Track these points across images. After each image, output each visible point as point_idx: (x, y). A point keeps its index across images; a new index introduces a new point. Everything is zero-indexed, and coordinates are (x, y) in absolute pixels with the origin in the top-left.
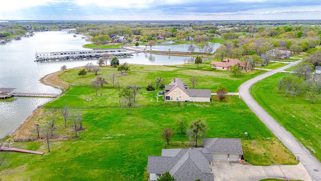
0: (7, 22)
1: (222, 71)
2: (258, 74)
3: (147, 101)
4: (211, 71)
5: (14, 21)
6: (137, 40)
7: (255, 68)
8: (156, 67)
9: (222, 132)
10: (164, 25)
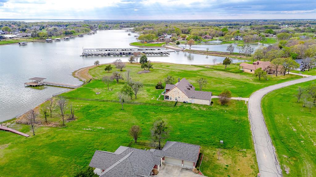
0: (83, 21)
1: (248, 74)
2: (290, 79)
3: (148, 99)
4: (236, 73)
5: (88, 21)
6: (183, 39)
7: (290, 73)
8: (182, 66)
9: (198, 137)
10: (221, 24)
